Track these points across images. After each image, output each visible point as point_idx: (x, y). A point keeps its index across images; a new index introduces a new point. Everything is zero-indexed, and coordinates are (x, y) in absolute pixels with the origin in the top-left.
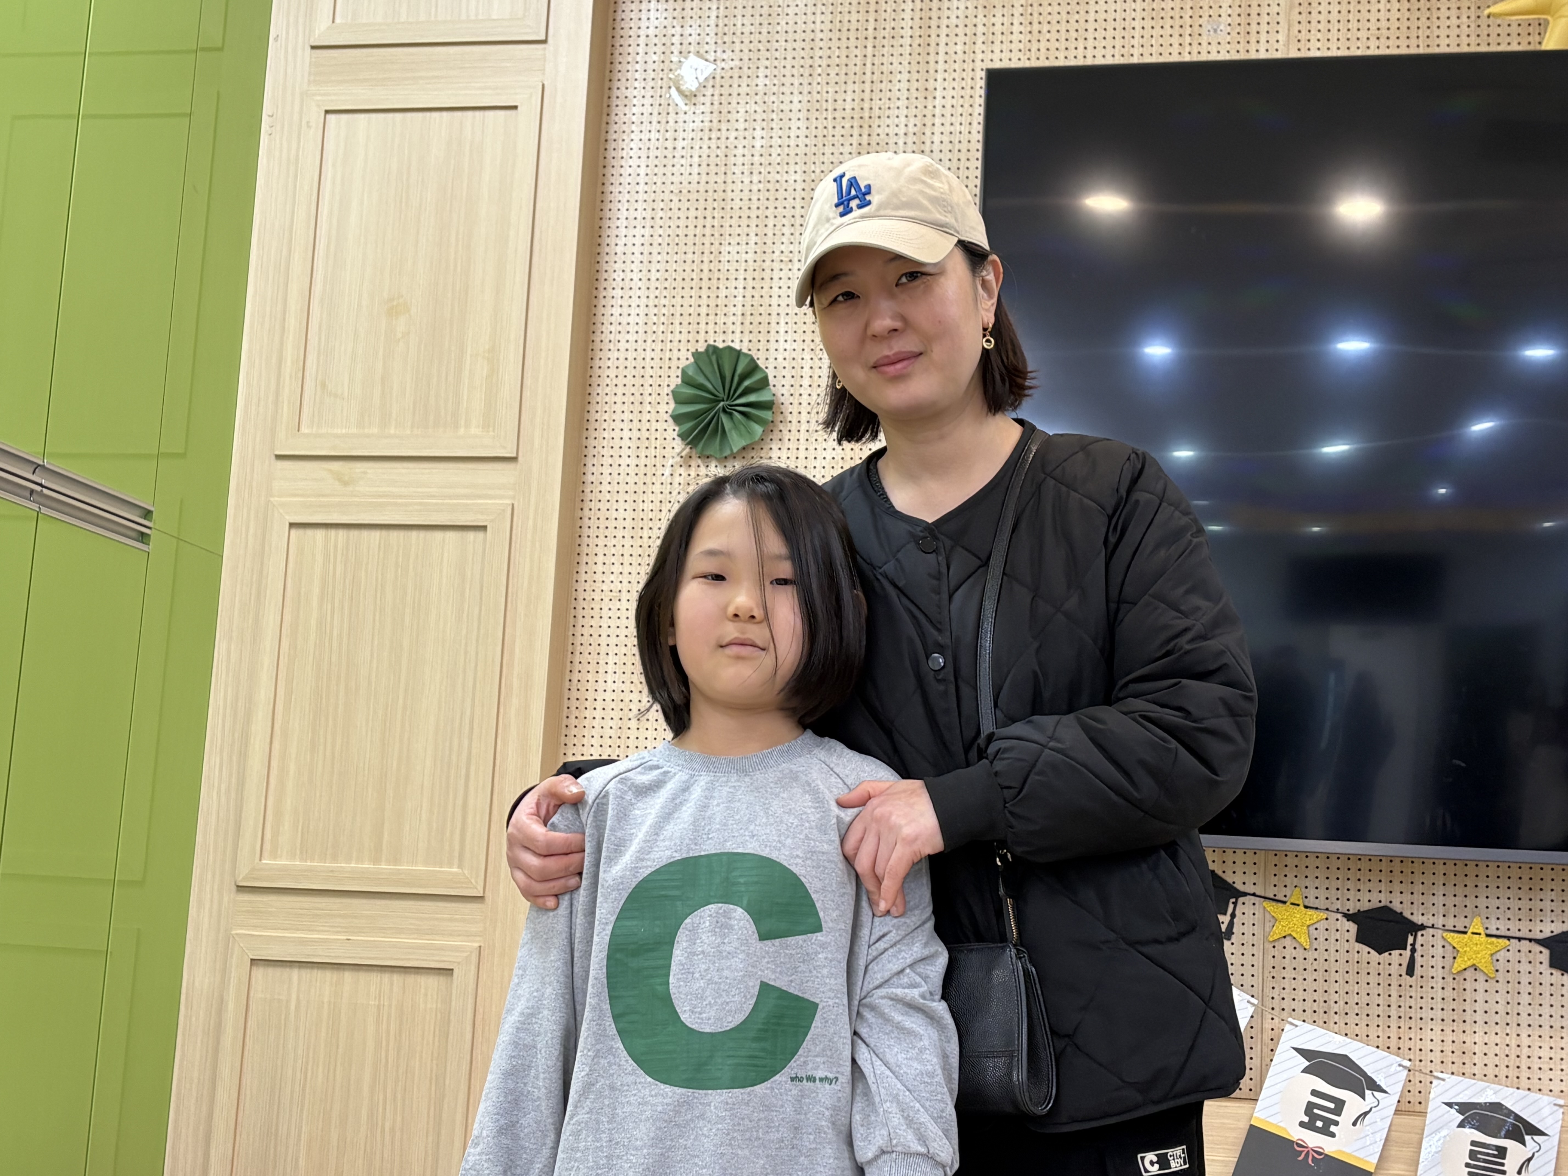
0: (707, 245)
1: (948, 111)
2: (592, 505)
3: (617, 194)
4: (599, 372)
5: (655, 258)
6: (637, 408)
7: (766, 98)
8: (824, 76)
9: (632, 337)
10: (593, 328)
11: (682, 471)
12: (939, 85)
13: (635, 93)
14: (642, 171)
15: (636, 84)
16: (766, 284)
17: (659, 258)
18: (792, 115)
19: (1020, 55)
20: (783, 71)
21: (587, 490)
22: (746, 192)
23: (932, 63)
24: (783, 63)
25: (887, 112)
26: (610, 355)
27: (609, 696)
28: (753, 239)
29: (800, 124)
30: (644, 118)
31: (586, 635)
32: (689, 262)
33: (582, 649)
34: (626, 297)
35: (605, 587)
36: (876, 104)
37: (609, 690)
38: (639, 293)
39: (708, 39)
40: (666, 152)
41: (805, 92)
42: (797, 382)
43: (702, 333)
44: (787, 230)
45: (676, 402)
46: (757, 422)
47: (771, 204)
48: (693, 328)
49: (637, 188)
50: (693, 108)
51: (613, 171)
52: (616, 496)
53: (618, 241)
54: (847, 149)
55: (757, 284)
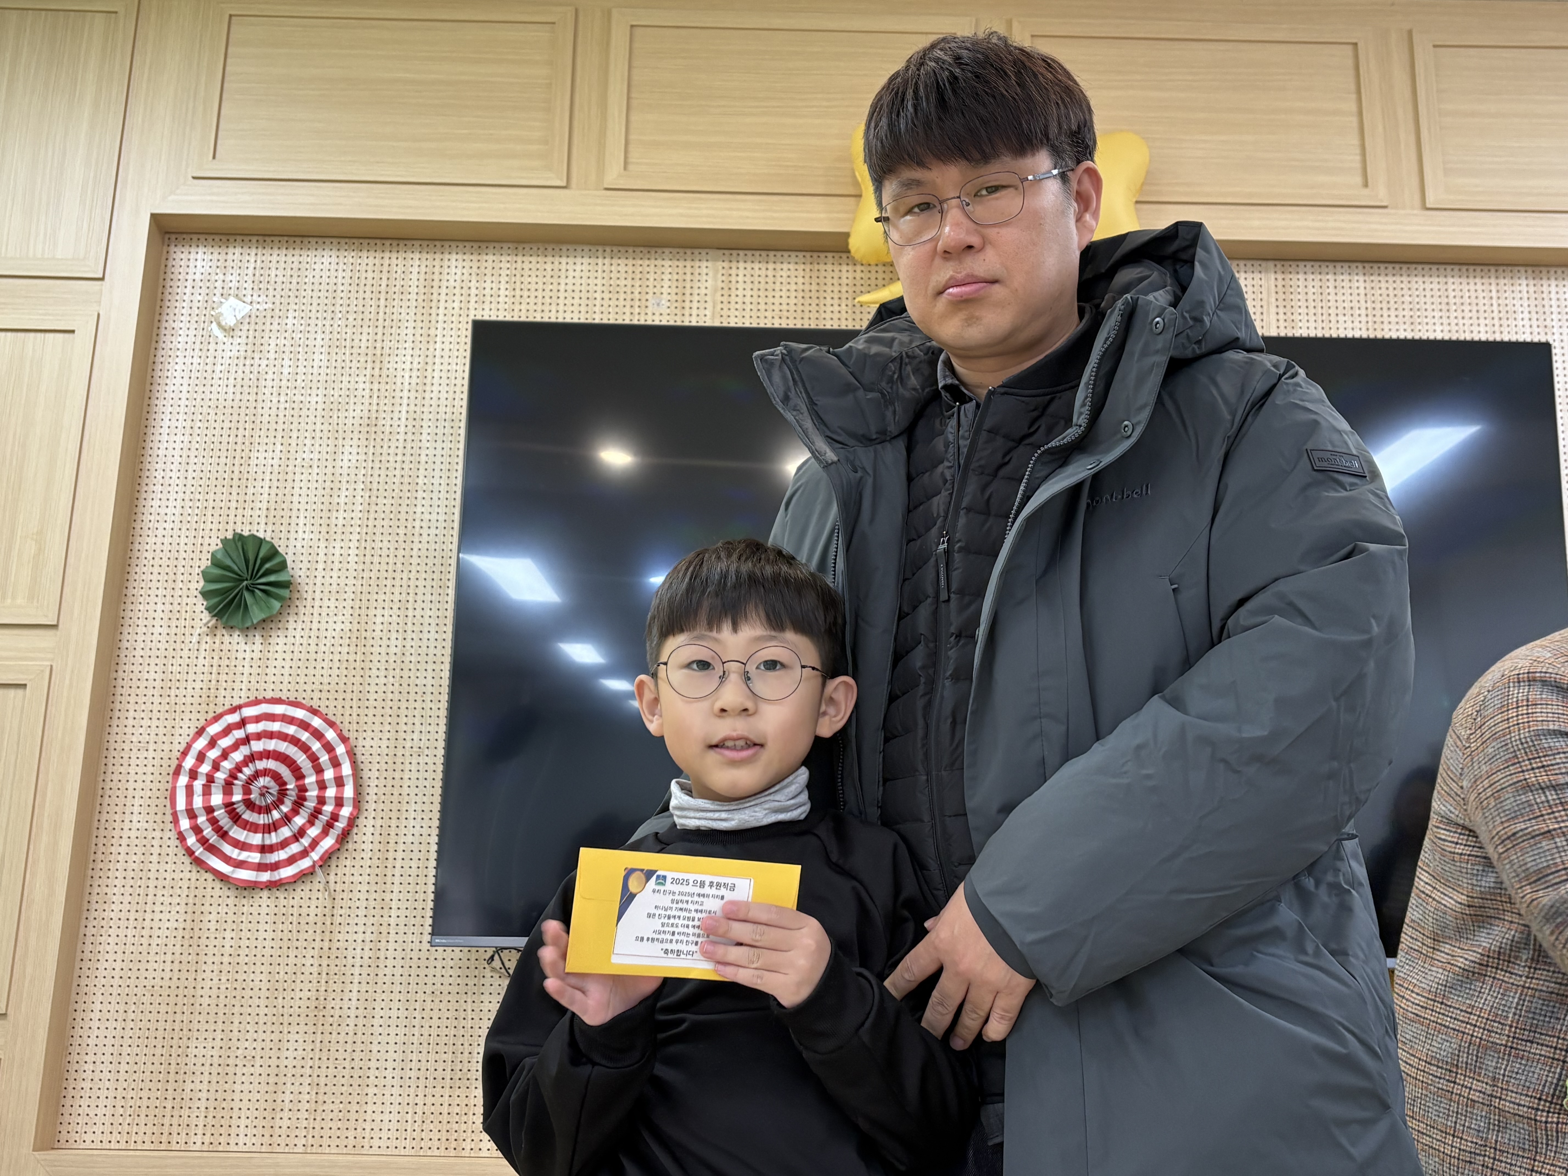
0: (238, 451)
1: (446, 353)
2: (126, 668)
3: (161, 407)
4: (138, 554)
5: (193, 460)
6: (170, 584)
7: (294, 335)
8: (344, 320)
9: (169, 526)
10: (134, 517)
11: (208, 639)
12: (438, 332)
13: (181, 325)
14: (185, 388)
15: (182, 318)
16: (289, 484)
17: (196, 460)
18: (315, 350)
19: (506, 313)
20: (309, 315)
21: (122, 655)
22: (274, 409)
23: (434, 315)
24: (309, 308)
25: (396, 352)
26: (148, 540)
27: (133, 834)
28: (279, 447)
29: (322, 357)
30: (188, 346)
31: (115, 779)
32: (222, 464)
34: (165, 492)
35: (134, 739)
36: (387, 344)
38: (176, 489)
39: (245, 285)
40: (205, 375)
41: (327, 332)
42: (313, 566)
43: (231, 524)
44: (307, 442)
45: (206, 581)
46: (276, 599)
47: (295, 420)
48: (223, 519)
49: (179, 402)
50: (231, 340)
51: (159, 388)
52: (148, 660)
53: (160, 445)
54: (361, 379)
55: (281, 485)
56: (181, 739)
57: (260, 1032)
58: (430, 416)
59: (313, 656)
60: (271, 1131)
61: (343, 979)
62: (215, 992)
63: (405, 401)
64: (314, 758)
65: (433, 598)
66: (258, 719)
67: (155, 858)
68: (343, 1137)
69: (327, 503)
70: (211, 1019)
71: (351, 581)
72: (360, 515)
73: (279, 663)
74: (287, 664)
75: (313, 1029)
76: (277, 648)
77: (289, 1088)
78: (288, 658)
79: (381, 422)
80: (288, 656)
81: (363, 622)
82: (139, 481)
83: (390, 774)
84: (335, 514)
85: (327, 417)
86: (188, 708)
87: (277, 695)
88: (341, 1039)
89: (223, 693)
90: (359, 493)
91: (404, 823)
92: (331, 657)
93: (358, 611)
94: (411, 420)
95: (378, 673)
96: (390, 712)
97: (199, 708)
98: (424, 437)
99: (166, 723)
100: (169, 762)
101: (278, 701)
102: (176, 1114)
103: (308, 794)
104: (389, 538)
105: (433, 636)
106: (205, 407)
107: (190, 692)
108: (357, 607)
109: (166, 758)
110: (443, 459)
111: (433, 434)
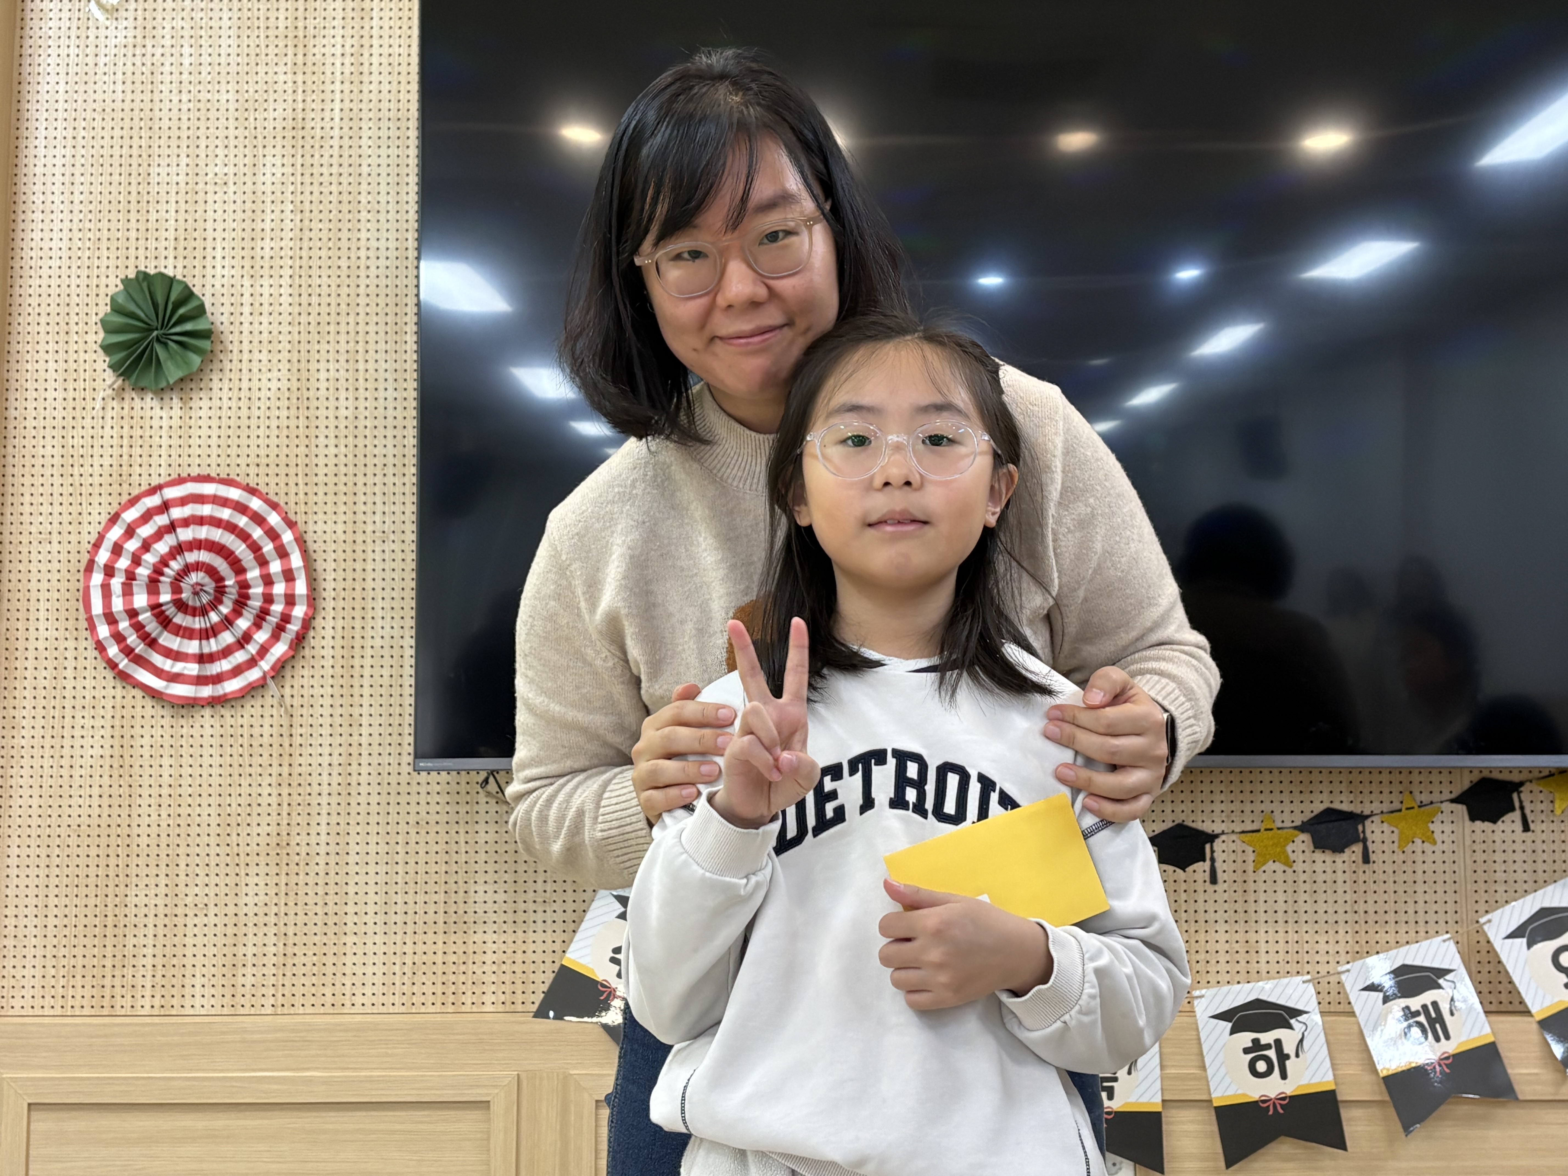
0: (135, 165)
1: (386, 33)
2: (16, 442)
4: (20, 300)
5: (78, 179)
6: (62, 337)
7: (194, 14)
9: (55, 263)
10: (11, 254)
11: (114, 403)
13: (51, 6)
14: (62, 88)
16: (200, 207)
17: (82, 179)
18: (221, 33)
21: (10, 427)
22: (175, 111)
25: (323, 32)
26: (31, 281)
27: (41, 645)
28: (184, 160)
29: (230, 42)
30: (60, 32)
32: (116, 184)
33: (9, 595)
34: (47, 221)
35: (33, 529)
36: (310, 23)
37: (41, 638)
38: (61, 216)
40: (86, 69)
42: (237, 310)
43: (132, 259)
44: (219, 152)
45: (106, 331)
46: (194, 352)
47: (202, 124)
48: (122, 253)
49: (56, 106)
50: (115, 23)
51: (28, 88)
52: (42, 432)
53: (36, 161)
54: (281, 69)
55: (191, 207)
56: (91, 528)
57: (213, 876)
58: (371, 115)
59: (244, 422)
60: (232, 990)
61: (308, 809)
62: (154, 830)
63: (338, 96)
64: (255, 548)
65: (388, 347)
66: (183, 501)
67: (69, 673)
68: (319, 995)
69: (248, 230)
70: (152, 861)
71: (285, 328)
72: (291, 244)
73: (204, 432)
74: (215, 433)
75: (276, 870)
76: (201, 413)
77: (251, 939)
78: (215, 426)
79: (309, 124)
80: (215, 423)
81: (304, 380)
82: (13, 207)
83: (350, 564)
84: (260, 244)
85: (242, 119)
86: (96, 490)
87: (205, 471)
88: (311, 880)
89: (138, 470)
90: (288, 215)
91: (371, 623)
92: (267, 423)
93: (296, 366)
94: (346, 120)
95: (326, 442)
96: (344, 489)
97: (110, 489)
98: (365, 142)
99: (71, 509)
100: (78, 557)
101: (206, 479)
102: (118, 973)
103: (251, 591)
104: (330, 272)
105: (391, 394)
106: (89, 111)
107: (97, 470)
108: (295, 360)
109: (74, 551)
110: (389, 170)
111: (375, 138)
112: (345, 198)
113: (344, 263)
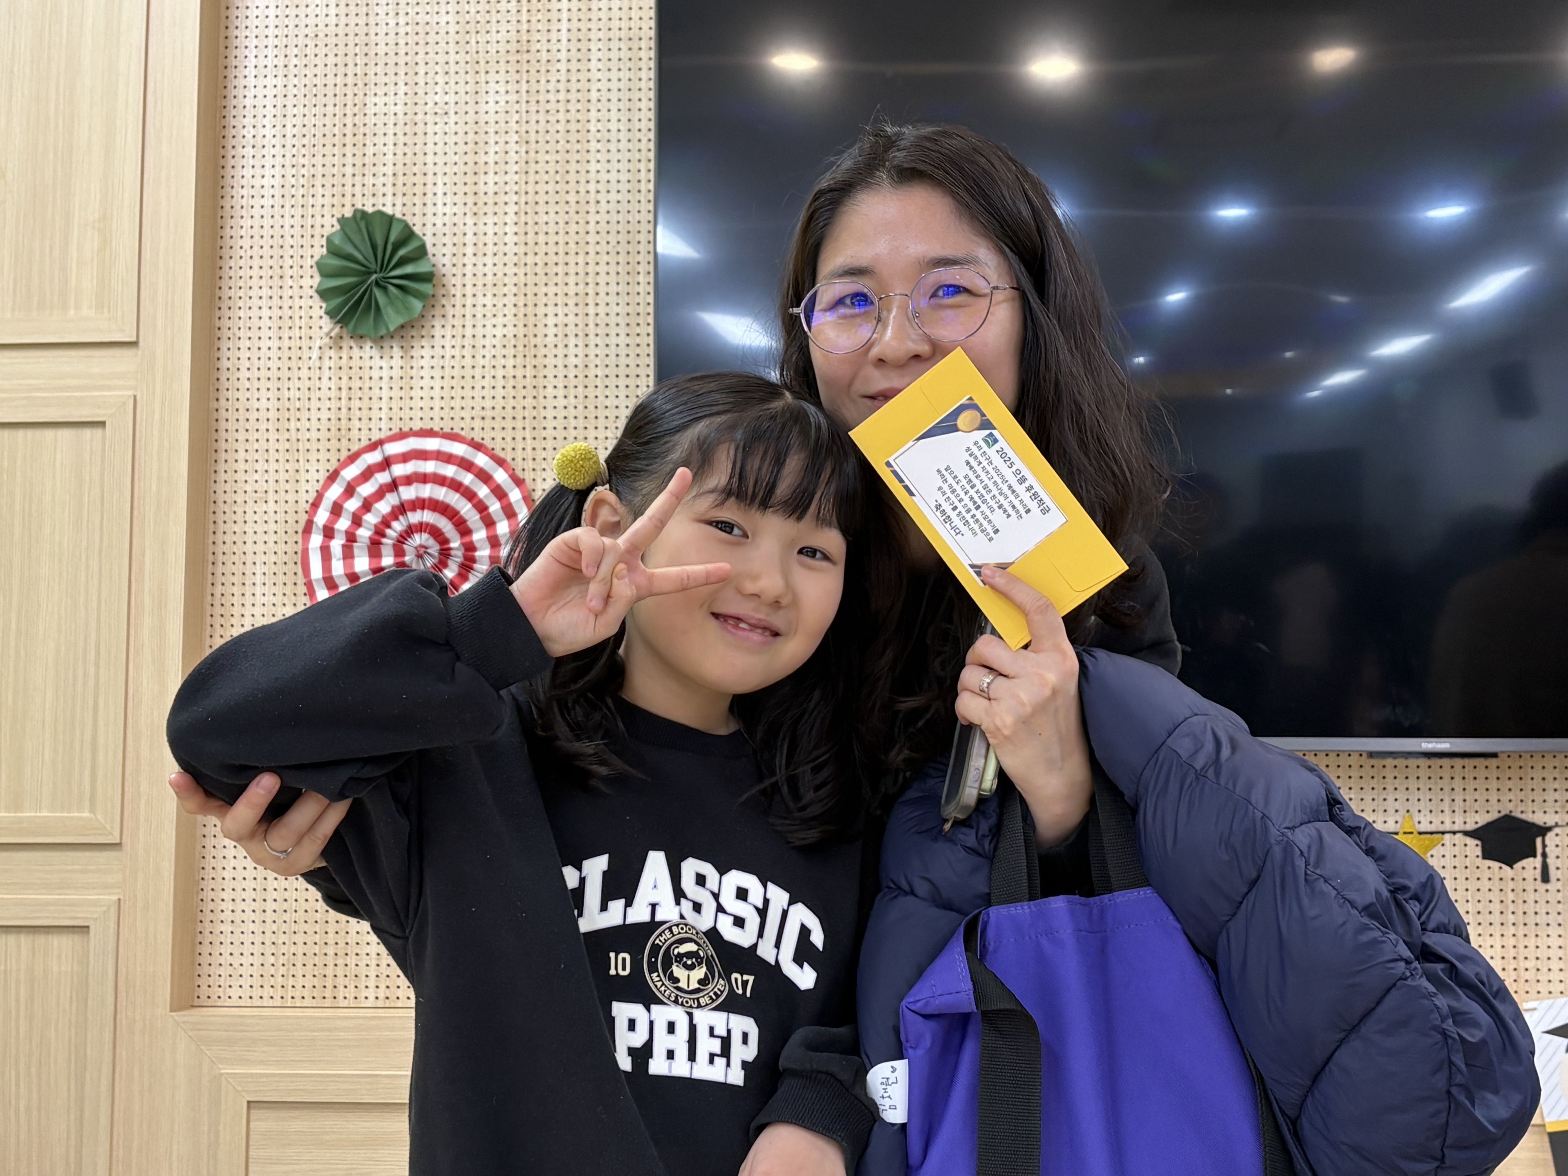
0: (350, 96)
2: (229, 394)
3: (243, 39)
4: (231, 242)
5: (290, 111)
6: (276, 282)
9: (267, 202)
10: (221, 192)
11: (332, 353)
14: (271, 22)
16: (420, 139)
17: (295, 111)
21: (223, 378)
22: (392, 35)
26: (242, 222)
28: (402, 89)
32: (330, 116)
33: (225, 558)
34: (258, 156)
35: (248, 488)
38: (273, 151)
42: (460, 250)
43: (349, 197)
45: (322, 275)
46: (415, 297)
48: (337, 190)
49: (266, 32)
52: (256, 384)
53: (246, 92)
55: (409, 140)
56: (309, 487)
58: (601, 35)
59: (468, 372)
63: (565, 15)
64: (481, 508)
66: (405, 458)
69: (471, 164)
71: (511, 270)
72: (516, 178)
73: (426, 383)
74: (437, 384)
76: (423, 363)
78: (437, 377)
79: (534, 47)
80: (437, 373)
81: (531, 325)
82: (223, 142)
84: (482, 178)
85: (462, 43)
86: (314, 446)
87: (427, 425)
89: (357, 424)
90: (513, 147)
92: (493, 372)
93: (522, 310)
94: (574, 40)
95: (555, 392)
97: (328, 445)
98: (594, 65)
99: (288, 466)
100: (295, 517)
101: (429, 433)
102: (340, 962)
103: (477, 554)
104: (557, 208)
105: (622, 340)
106: (301, 37)
107: (314, 424)
108: (521, 304)
109: (291, 511)
110: (620, 95)
111: (604, 60)
112: (573, 127)
113: (572, 198)
